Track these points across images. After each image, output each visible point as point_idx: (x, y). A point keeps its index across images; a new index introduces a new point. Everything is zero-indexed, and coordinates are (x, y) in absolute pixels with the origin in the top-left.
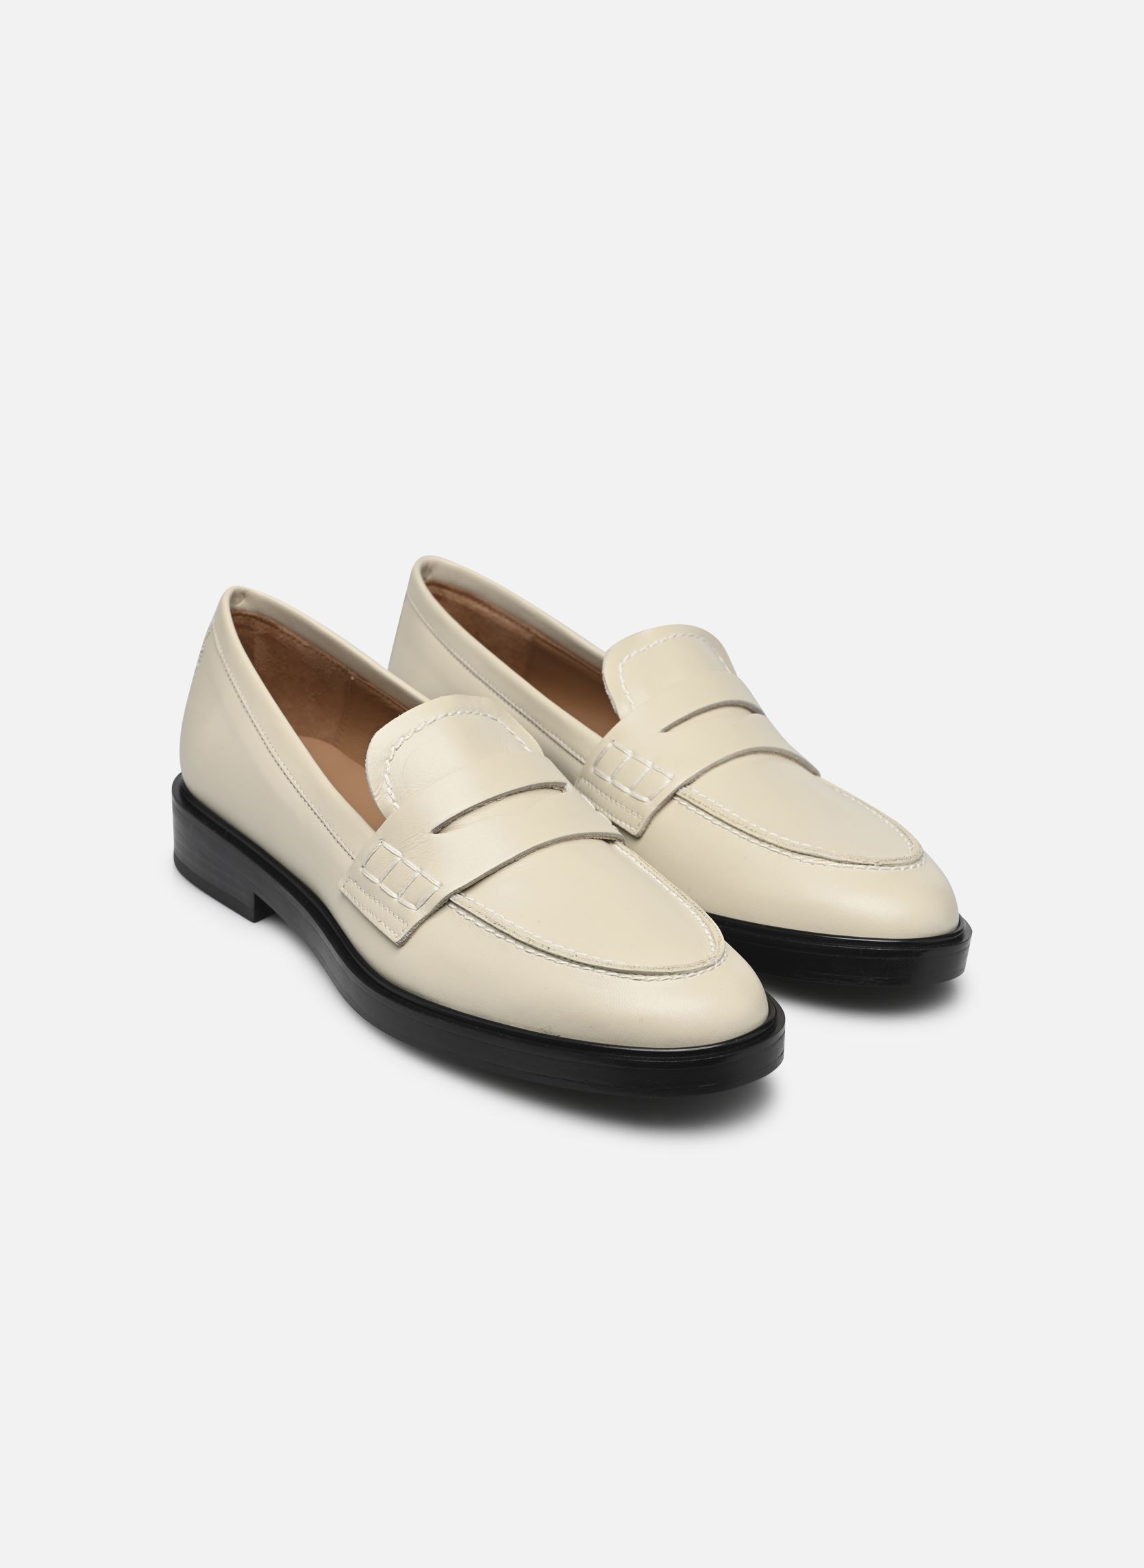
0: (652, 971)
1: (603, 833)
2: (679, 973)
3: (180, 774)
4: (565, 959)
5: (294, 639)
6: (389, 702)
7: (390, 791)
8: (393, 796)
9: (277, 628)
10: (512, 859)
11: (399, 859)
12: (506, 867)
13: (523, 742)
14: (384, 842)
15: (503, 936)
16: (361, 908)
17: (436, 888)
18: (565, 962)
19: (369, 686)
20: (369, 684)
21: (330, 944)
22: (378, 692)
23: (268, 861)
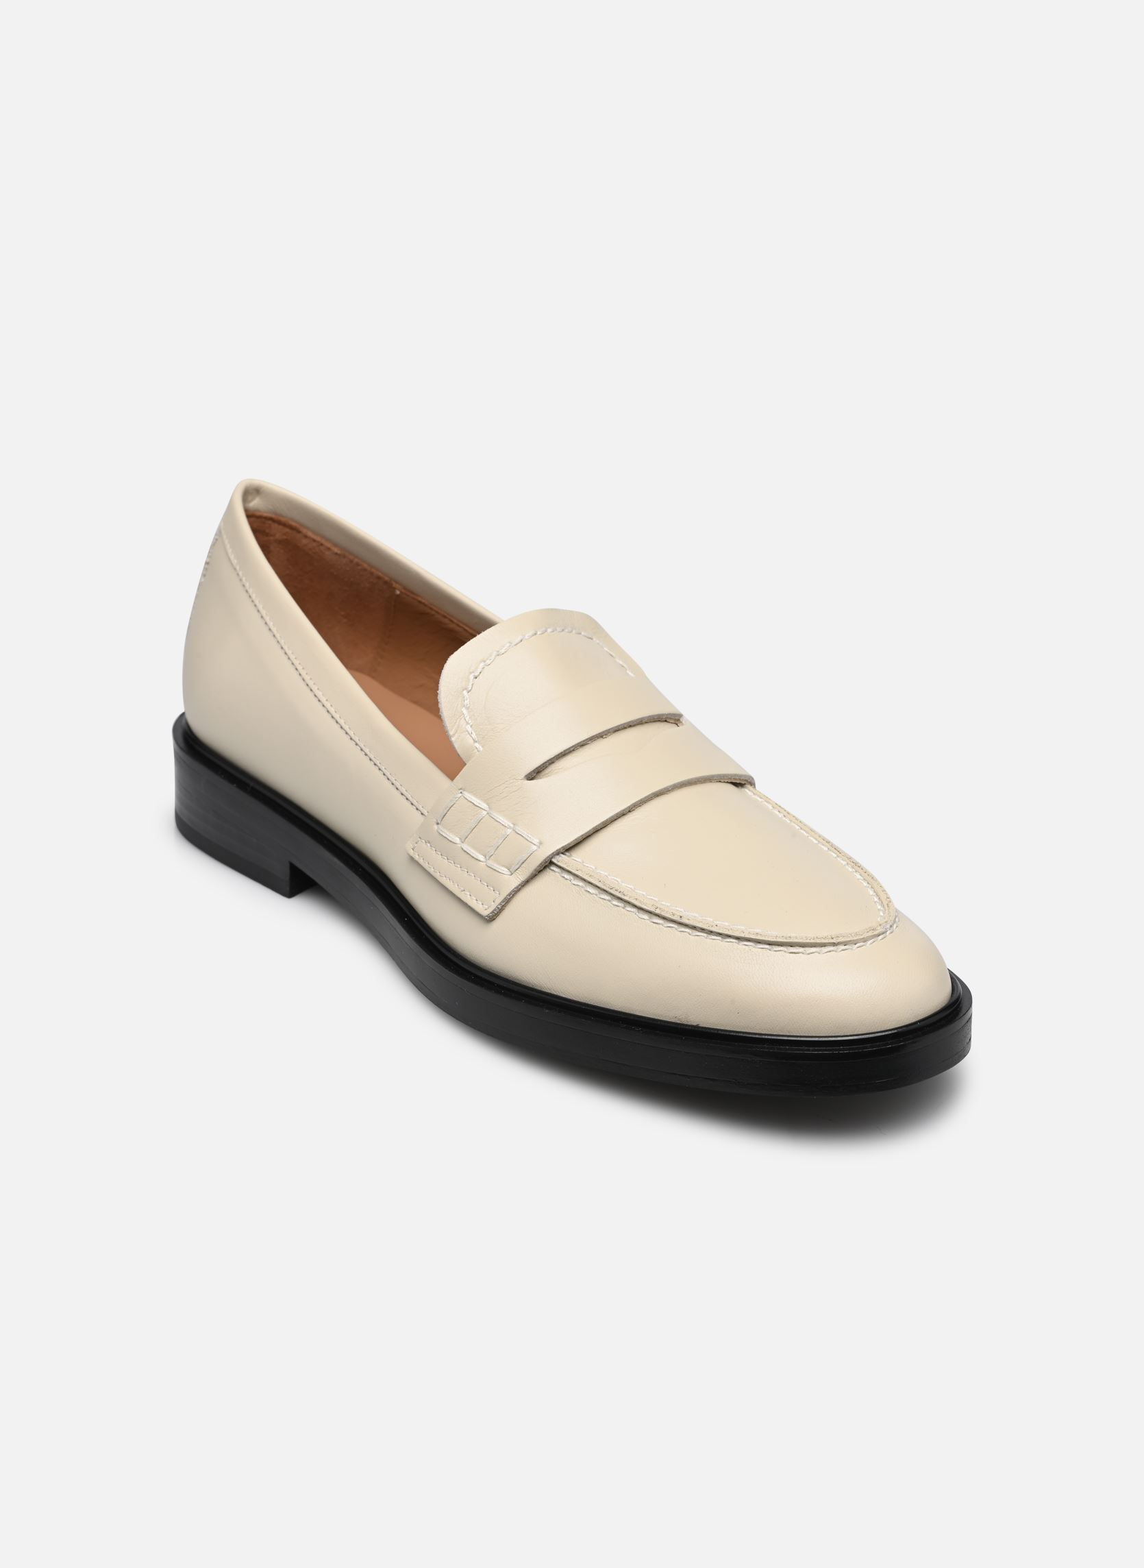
0: (812, 941)
1: (732, 775)
2: (845, 944)
3: (183, 715)
4: (702, 930)
5: (322, 545)
6: (446, 621)
7: (470, 729)
8: (474, 735)
9: (299, 532)
10: (626, 809)
11: (485, 813)
12: (619, 820)
13: (625, 666)
14: (464, 793)
15: (621, 904)
16: (437, 875)
17: (535, 848)
18: (702, 934)
19: (420, 602)
20: (420, 599)
21: (395, 920)
22: (431, 609)
23: (308, 821)
